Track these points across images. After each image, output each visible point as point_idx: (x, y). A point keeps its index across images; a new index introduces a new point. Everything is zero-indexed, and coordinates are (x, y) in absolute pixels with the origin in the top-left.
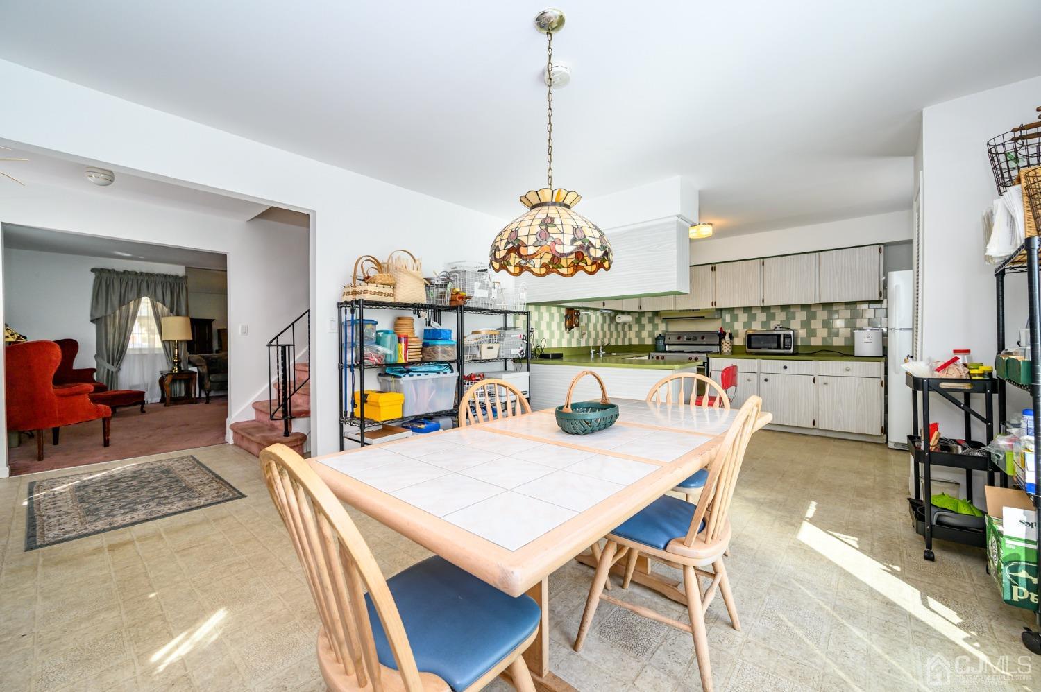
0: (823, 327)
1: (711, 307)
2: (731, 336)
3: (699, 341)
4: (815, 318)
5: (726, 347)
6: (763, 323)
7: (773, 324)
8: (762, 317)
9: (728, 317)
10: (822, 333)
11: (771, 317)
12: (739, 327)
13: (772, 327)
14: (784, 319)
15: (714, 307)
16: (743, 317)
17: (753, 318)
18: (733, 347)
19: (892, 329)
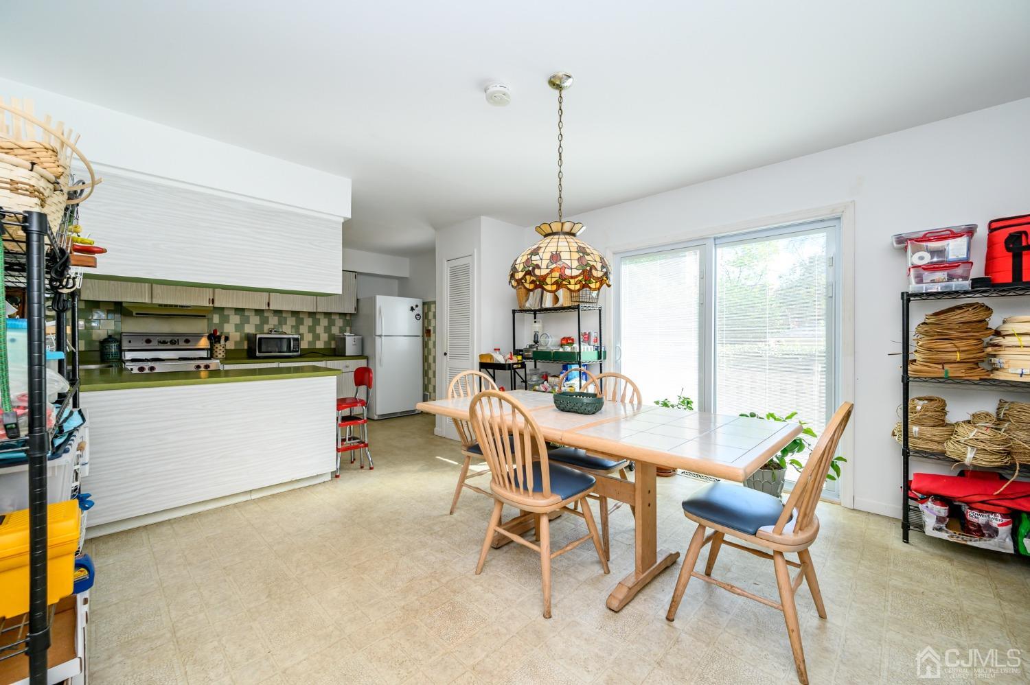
0: (309, 332)
1: (208, 305)
2: (227, 339)
3: (182, 345)
4: (302, 324)
5: (221, 352)
6: (256, 326)
7: (266, 328)
8: (255, 320)
9: (216, 319)
10: (308, 337)
11: (265, 321)
12: (229, 329)
13: (266, 330)
14: (277, 323)
15: (211, 305)
16: (235, 319)
17: (246, 320)
18: (227, 351)
19: (380, 336)
